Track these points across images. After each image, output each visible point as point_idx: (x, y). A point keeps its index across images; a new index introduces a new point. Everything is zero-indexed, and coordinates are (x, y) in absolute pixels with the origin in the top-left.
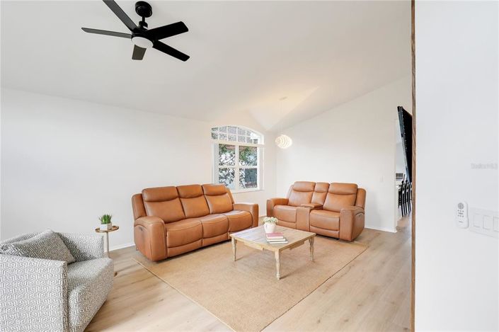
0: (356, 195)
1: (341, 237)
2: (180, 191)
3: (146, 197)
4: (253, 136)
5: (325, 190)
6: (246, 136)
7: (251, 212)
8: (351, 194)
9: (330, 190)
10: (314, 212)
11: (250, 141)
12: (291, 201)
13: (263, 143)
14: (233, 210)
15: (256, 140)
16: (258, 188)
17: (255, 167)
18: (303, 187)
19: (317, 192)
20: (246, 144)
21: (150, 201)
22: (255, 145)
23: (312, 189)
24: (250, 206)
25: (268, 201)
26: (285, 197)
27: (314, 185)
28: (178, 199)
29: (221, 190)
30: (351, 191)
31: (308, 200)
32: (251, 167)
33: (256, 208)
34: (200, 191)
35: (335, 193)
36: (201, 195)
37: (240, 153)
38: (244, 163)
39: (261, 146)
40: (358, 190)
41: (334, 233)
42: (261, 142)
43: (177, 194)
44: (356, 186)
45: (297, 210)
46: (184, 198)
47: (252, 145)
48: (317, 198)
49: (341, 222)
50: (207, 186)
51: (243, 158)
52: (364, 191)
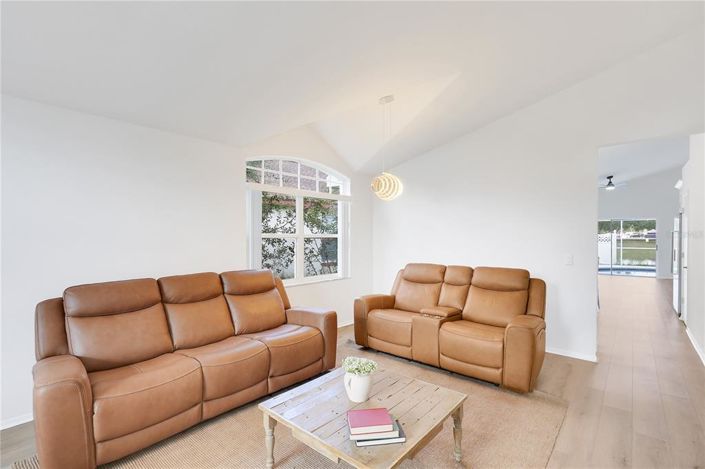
0: (527, 292)
1: (506, 382)
2: (166, 288)
3: (71, 306)
4: (331, 182)
5: (464, 280)
6: (317, 179)
7: (322, 329)
8: (518, 290)
9: (474, 280)
10: (448, 326)
11: (324, 188)
12: (399, 299)
13: (348, 194)
14: (285, 323)
15: (336, 189)
16: (340, 274)
17: (334, 236)
18: (422, 273)
19: (448, 284)
20: (317, 194)
21: (80, 315)
22: (334, 197)
23: (440, 278)
24: (319, 315)
25: (356, 301)
26: (388, 292)
27: (443, 270)
28: (158, 307)
29: (263, 282)
30: (517, 284)
31: (431, 300)
32: (327, 235)
33: (332, 319)
34: (215, 286)
35: (485, 288)
36: (215, 296)
37: (305, 211)
38: (315, 229)
39: (345, 198)
40: (530, 281)
41: (493, 374)
42: (346, 190)
43: (157, 295)
44: (527, 273)
45: (413, 320)
46: (176, 302)
47: (329, 196)
48: (450, 296)
49: (507, 351)
50: (231, 275)
51: (311, 221)
52: (542, 284)
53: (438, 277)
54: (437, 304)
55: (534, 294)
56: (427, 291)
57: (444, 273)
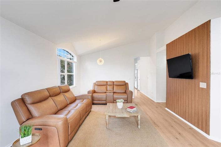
3: (28, 100)
6: (69, 56)
8: (123, 85)
19: (109, 85)
21: (33, 103)
28: (50, 98)
31: (105, 89)
35: (117, 85)
39: (75, 62)
40: (126, 83)
42: (76, 60)
43: (49, 94)
44: (125, 81)
45: (107, 95)
48: (110, 88)
49: (128, 97)
52: (128, 83)
53: (106, 84)
54: (107, 90)
55: (127, 85)
56: (104, 87)
57: (107, 83)
